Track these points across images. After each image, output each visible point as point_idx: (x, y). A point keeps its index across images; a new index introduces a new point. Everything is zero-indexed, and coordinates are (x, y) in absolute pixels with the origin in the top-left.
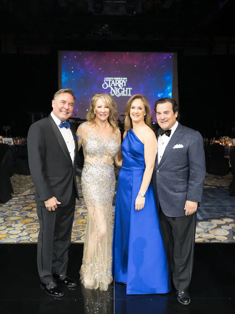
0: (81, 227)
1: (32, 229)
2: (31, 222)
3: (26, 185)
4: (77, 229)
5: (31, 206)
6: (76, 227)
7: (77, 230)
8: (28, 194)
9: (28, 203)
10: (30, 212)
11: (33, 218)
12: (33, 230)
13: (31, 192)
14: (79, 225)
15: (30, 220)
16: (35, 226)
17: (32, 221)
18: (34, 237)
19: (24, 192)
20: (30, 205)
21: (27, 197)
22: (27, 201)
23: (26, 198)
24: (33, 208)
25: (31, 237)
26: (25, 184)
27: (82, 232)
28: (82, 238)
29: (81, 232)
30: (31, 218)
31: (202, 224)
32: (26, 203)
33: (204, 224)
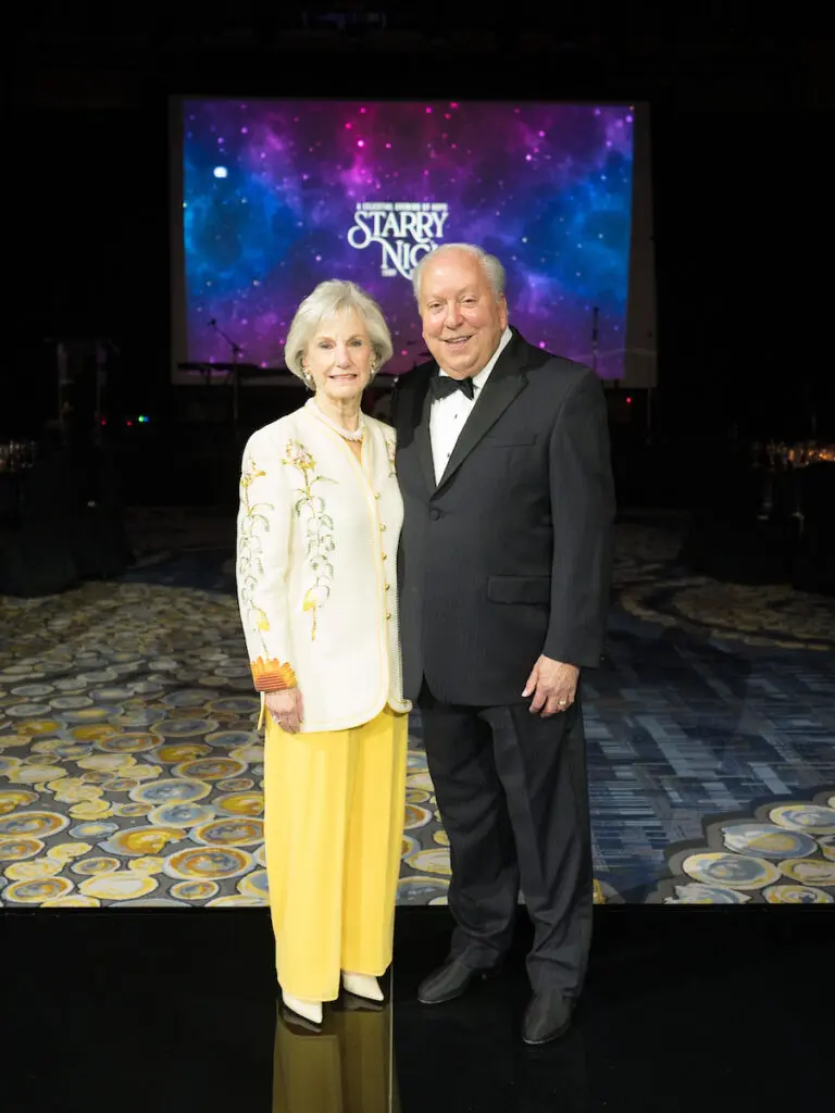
0: (243, 831)
1: (18, 839)
2: (18, 808)
3: (18, 641)
4: (225, 842)
5: (29, 731)
6: (220, 830)
7: (225, 847)
8: (22, 677)
9: (16, 719)
10: (19, 761)
11: (31, 788)
12: (25, 846)
13: (34, 671)
14: (236, 819)
15: (17, 798)
16: (35, 824)
17: (24, 804)
18: (23, 880)
19: (6, 671)
20: (22, 730)
21: (14, 691)
22: (11, 712)
23: (10, 695)
24: (35, 741)
25: (11, 882)
26: (13, 635)
27: (244, 854)
28: (243, 882)
29: (238, 855)
30: (23, 786)
31: (786, 814)
32: (8, 718)
33: (798, 815)
